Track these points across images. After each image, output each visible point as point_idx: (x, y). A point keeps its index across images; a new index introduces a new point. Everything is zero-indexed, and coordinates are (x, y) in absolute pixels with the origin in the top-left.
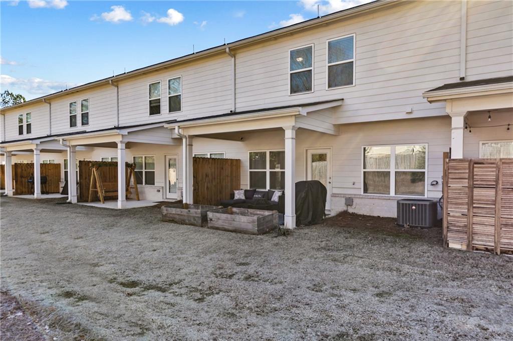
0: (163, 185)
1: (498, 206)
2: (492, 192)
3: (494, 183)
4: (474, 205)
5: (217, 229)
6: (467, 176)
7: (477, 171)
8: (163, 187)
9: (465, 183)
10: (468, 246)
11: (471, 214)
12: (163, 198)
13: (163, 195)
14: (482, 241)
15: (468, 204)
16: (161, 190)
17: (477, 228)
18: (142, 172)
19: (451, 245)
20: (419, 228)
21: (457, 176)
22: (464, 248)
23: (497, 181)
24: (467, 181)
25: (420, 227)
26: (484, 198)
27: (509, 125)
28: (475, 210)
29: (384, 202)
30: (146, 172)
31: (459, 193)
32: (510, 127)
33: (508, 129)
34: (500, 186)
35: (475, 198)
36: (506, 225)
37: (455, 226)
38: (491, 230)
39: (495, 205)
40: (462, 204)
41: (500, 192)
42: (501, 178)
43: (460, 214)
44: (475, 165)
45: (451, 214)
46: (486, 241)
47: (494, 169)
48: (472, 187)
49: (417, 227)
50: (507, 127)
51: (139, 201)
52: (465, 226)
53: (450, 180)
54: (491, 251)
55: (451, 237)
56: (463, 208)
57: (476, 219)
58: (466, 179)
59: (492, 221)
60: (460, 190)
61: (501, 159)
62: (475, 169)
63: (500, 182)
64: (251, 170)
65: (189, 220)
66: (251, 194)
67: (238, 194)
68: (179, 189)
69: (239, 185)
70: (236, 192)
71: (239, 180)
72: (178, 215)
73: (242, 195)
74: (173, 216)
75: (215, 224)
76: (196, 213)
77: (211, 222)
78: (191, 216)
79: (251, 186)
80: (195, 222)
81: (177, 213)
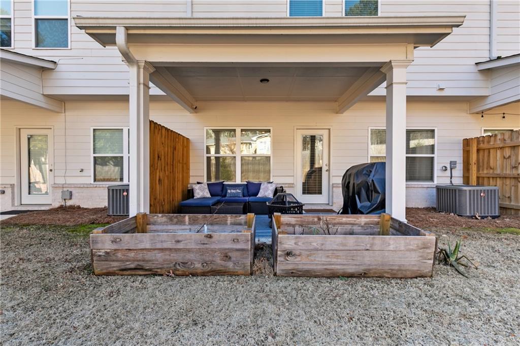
0: (14, 181)
8: (12, 186)
12: (13, 205)
13: (13, 199)
16: (8, 191)
20: (489, 218)
25: (490, 216)
27: (504, 114)
32: (505, 115)
49: (487, 217)
64: (209, 155)
65: (205, 263)
66: (218, 190)
67: (200, 189)
68: (55, 186)
69: (188, 177)
70: (196, 187)
71: (188, 169)
72: (162, 250)
73: (207, 191)
74: (140, 256)
75: (300, 263)
76: (236, 240)
77: (289, 258)
78: (214, 251)
79: (209, 178)
80: (230, 265)
81: (159, 246)
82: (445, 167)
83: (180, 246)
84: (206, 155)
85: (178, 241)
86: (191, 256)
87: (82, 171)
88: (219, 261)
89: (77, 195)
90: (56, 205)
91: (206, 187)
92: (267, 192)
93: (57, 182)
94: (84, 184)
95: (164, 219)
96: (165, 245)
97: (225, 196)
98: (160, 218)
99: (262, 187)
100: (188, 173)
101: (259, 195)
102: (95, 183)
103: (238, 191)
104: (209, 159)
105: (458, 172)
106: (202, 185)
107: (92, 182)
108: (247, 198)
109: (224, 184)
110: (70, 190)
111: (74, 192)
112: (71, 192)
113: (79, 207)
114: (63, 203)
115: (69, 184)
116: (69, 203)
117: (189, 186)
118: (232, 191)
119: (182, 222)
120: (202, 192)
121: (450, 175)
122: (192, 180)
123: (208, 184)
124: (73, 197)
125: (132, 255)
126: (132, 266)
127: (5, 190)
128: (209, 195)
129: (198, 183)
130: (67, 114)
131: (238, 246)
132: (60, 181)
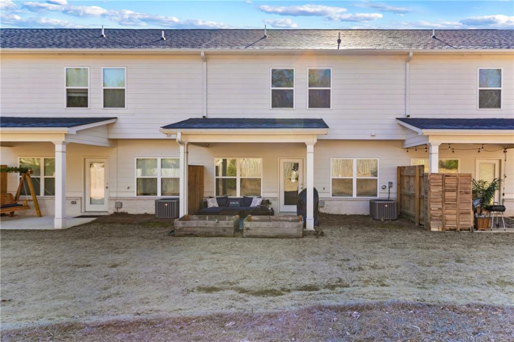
0: (81, 195)
1: (458, 202)
2: (454, 194)
3: (455, 188)
4: (446, 203)
5: (255, 237)
6: (441, 184)
7: (447, 181)
8: (81, 198)
9: (440, 189)
10: (443, 229)
11: (444, 208)
13: (81, 207)
14: (450, 224)
15: (442, 202)
16: (78, 202)
17: (448, 217)
18: (39, 179)
19: (433, 229)
21: (436, 184)
22: (440, 230)
23: (457, 187)
24: (441, 187)
25: (391, 220)
26: (450, 198)
28: (447, 206)
29: (349, 203)
30: (45, 179)
31: (437, 195)
33: (479, 152)
34: (459, 190)
35: (446, 198)
36: (462, 213)
37: (434, 216)
38: (454, 217)
39: (456, 201)
40: (439, 202)
41: (459, 194)
42: (459, 186)
43: (437, 209)
44: (446, 177)
45: (432, 209)
46: (453, 224)
47: (455, 180)
48: (444, 191)
49: (389, 220)
50: (478, 150)
51: (41, 218)
52: (441, 216)
53: (432, 187)
54: (455, 230)
55: (432, 224)
56: (440, 205)
57: (447, 211)
58: (440, 186)
59: (454, 211)
60: (437, 193)
61: (459, 174)
62: (446, 180)
63: (459, 187)
64: (217, 177)
65: (216, 232)
66: (224, 202)
67: (211, 201)
68: (111, 199)
69: (203, 192)
70: (209, 200)
71: (203, 187)
72: (201, 227)
73: (216, 202)
74: (192, 230)
75: (252, 232)
76: (228, 224)
77: (248, 231)
78: (220, 228)
79: (217, 193)
80: (226, 233)
81: (199, 226)
82: (385, 186)
83: (207, 226)
84: (215, 177)
85: (206, 224)
86: (211, 230)
87: (128, 188)
88: (221, 231)
89: (125, 205)
90: (111, 212)
91: (216, 200)
92: (256, 202)
93: (111, 196)
94: (130, 197)
95: (197, 218)
96: (202, 226)
97: (228, 206)
98: (195, 217)
99: (253, 200)
100: (203, 190)
101: (251, 206)
102: (138, 197)
103: (237, 203)
104: (217, 180)
105: (394, 190)
106: (213, 199)
107: (135, 195)
108: (242, 208)
109: (228, 198)
110: (121, 201)
111: (123, 203)
112: (121, 203)
113: (127, 213)
114: (116, 211)
115: (120, 197)
116: (120, 210)
117: (204, 199)
118: (233, 203)
119: (205, 219)
120: (212, 203)
121: (388, 192)
122: (206, 195)
123: (217, 198)
124: (123, 206)
125: (189, 229)
126: (189, 233)
127: (77, 201)
128: (217, 206)
129: (210, 197)
130: (118, 148)
131: (228, 226)
132: (114, 195)
